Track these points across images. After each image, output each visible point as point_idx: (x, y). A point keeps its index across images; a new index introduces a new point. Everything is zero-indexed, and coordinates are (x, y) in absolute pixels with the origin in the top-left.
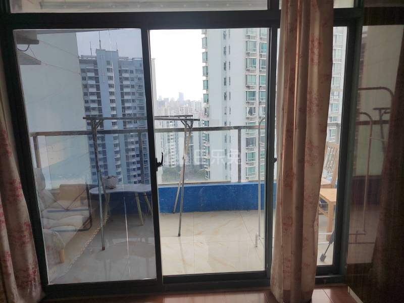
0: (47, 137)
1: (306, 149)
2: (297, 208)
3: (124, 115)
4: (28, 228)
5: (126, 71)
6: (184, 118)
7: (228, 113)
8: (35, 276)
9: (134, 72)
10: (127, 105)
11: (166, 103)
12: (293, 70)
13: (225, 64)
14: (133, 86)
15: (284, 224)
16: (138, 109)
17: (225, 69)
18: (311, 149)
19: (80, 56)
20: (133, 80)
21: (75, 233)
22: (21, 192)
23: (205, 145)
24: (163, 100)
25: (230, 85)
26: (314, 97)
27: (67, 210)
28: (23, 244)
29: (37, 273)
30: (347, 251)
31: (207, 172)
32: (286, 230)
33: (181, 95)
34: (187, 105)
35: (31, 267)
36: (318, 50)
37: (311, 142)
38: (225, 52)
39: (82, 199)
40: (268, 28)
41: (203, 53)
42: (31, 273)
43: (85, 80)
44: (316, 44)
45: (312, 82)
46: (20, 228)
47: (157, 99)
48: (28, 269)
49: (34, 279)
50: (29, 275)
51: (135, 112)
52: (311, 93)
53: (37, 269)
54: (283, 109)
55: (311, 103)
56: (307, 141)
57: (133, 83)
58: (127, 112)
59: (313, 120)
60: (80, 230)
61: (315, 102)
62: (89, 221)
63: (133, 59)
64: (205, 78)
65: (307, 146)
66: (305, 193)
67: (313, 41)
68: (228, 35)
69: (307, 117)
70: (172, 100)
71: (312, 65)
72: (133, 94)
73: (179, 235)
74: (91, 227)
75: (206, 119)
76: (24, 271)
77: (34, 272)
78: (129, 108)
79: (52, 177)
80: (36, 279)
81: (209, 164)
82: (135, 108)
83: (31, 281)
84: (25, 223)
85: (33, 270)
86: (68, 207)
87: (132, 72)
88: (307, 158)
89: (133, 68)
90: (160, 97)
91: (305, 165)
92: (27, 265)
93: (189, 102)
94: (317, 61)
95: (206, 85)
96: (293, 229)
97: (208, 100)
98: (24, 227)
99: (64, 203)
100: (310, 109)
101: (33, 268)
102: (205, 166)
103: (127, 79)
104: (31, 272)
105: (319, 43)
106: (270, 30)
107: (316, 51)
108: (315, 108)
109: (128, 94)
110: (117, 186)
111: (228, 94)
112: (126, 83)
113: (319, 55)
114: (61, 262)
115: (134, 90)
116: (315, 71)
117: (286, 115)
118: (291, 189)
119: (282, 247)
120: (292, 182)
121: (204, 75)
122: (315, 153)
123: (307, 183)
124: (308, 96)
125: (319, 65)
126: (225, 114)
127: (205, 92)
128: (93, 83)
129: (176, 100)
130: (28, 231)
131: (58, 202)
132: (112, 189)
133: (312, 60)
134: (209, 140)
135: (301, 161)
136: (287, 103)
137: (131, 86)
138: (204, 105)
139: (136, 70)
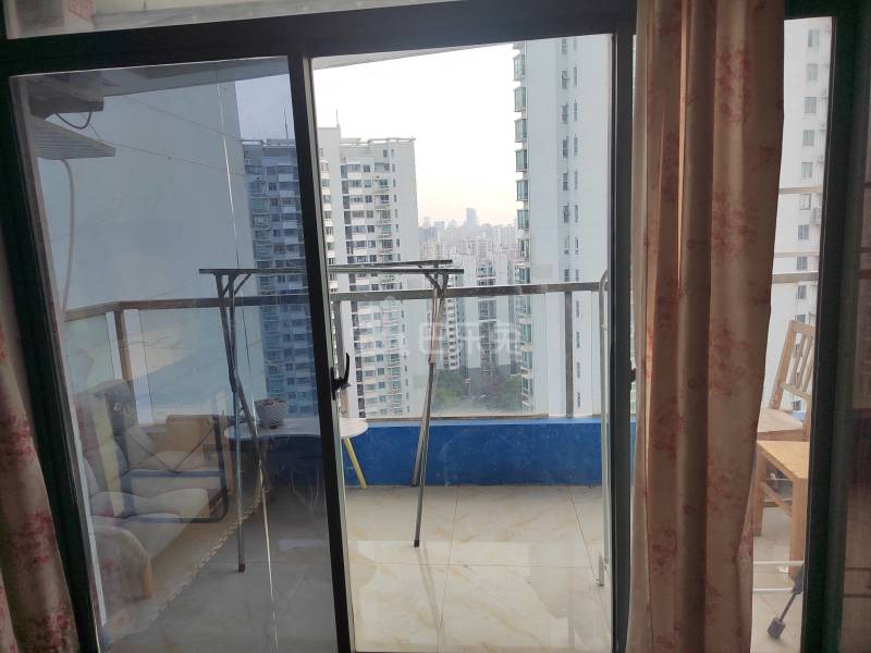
0: (142, 312)
1: (711, 349)
2: (688, 509)
3: (350, 259)
4: (45, 525)
5: (356, 168)
6: (431, 267)
7: (572, 252)
8: (64, 634)
9: (372, 168)
10: (356, 237)
11: (439, 233)
12: (673, 139)
13: (565, 144)
14: (369, 199)
15: (656, 548)
16: (379, 246)
17: (565, 153)
18: (725, 350)
19: (265, 141)
20: (368, 186)
21: (185, 525)
22: (29, 444)
23: (521, 321)
24: (432, 225)
25: (576, 188)
26: (732, 209)
27: (176, 473)
28: (34, 563)
29: (72, 629)
30: (839, 618)
31: (526, 381)
32: (661, 563)
33: (471, 213)
34: (484, 234)
35: (53, 615)
36: (742, 81)
37: (725, 332)
38: (565, 117)
39: (206, 450)
40: (611, 35)
41: (517, 122)
42: (54, 629)
43: (275, 188)
44: (736, 64)
45: (725, 168)
46: (27, 525)
47: (420, 224)
48: (45, 621)
49: (64, 641)
50: (49, 634)
51: (374, 251)
52: (723, 198)
53: (71, 619)
54: (647, 244)
55: (724, 223)
56: (713, 327)
57: (369, 192)
58: (358, 252)
59: (730, 273)
60: (195, 521)
61: (736, 222)
62: (221, 500)
63: (369, 141)
64: (520, 176)
65: (713, 341)
66: (710, 469)
67: (726, 58)
68: (572, 81)
69: (713, 262)
70: (452, 226)
71: (726, 124)
72: (370, 214)
73: (417, 544)
74: (224, 515)
75: (523, 265)
76: (38, 624)
77: (64, 627)
78: (361, 244)
79: (155, 398)
80: (69, 642)
81: (531, 364)
82: (373, 244)
83: (54, 647)
84: (38, 515)
85: (61, 622)
86: (177, 467)
87: (367, 169)
88: (714, 373)
89: (370, 162)
90: (427, 219)
91: (710, 393)
92: (46, 611)
93: (488, 229)
94: (740, 113)
95: (524, 191)
96: (678, 564)
97: (527, 224)
98: (37, 525)
99: (170, 458)
100: (723, 243)
101: (59, 618)
102: (522, 368)
103: (356, 184)
104: (54, 625)
105: (746, 64)
106: (613, 39)
107: (737, 85)
108: (736, 240)
109: (359, 214)
110: (286, 420)
111: (572, 210)
112: (353, 192)
113: (746, 94)
114: (141, 597)
115: (370, 207)
116: (732, 140)
117: (654, 259)
118: (674, 456)
119: (649, 608)
120: (673, 436)
121: (518, 170)
122: (739, 359)
123: (717, 440)
124: (715, 207)
125: (745, 121)
126: (567, 252)
127: (521, 205)
128: (289, 196)
129: (460, 223)
130: (45, 532)
131: (159, 456)
132: (274, 427)
133: (726, 109)
134: (529, 312)
135: (699, 384)
136: (655, 227)
137: (364, 199)
138: (520, 234)
139: (376, 164)
